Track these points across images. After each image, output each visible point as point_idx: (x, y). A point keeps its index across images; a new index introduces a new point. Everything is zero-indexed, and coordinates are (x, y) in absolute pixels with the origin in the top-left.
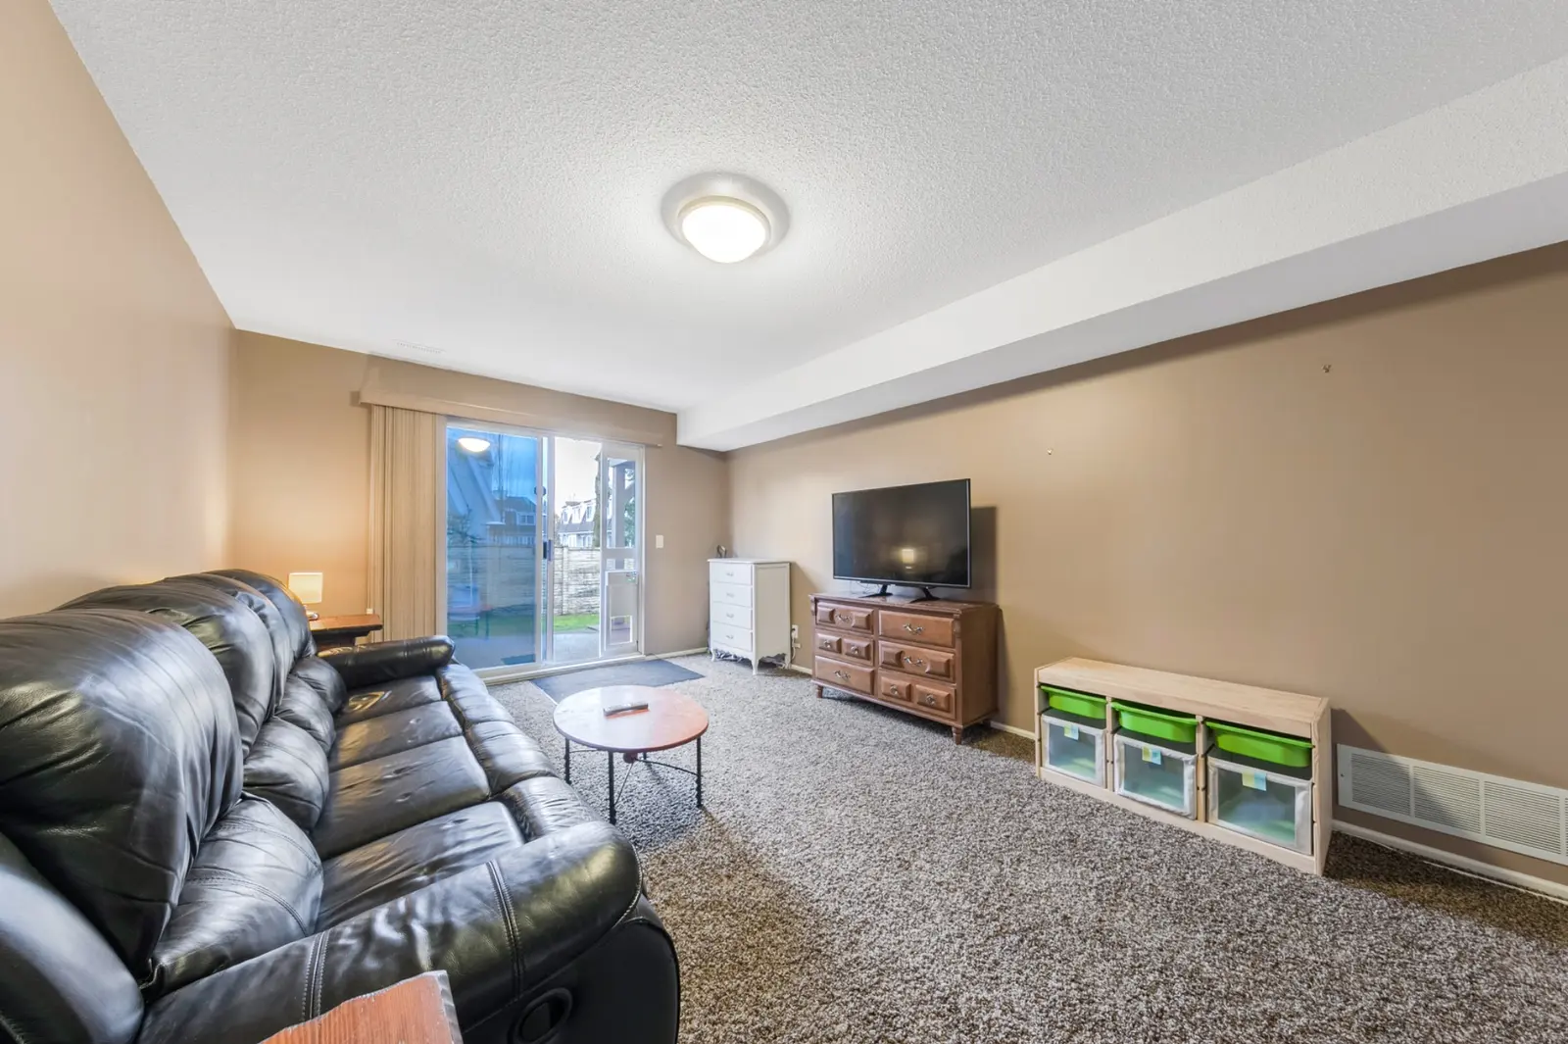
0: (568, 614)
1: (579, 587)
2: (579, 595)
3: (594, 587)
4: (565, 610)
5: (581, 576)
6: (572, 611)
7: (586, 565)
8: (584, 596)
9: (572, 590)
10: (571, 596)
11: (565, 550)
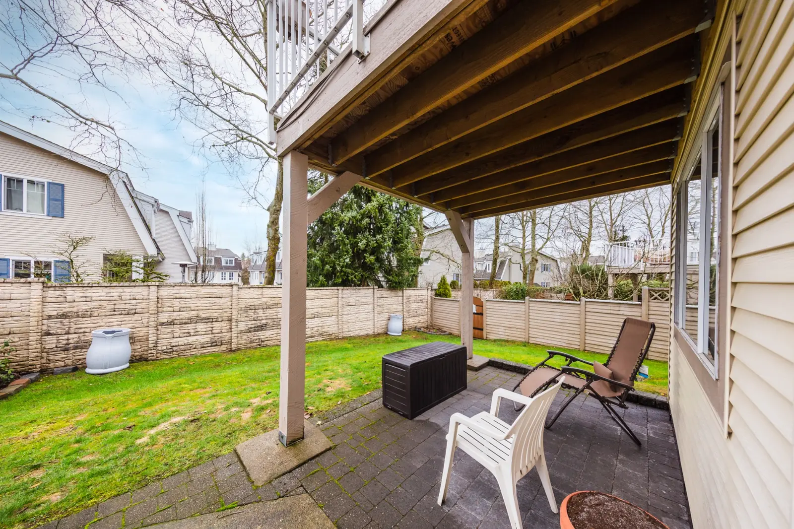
0: (239, 349)
1: (250, 323)
2: (249, 331)
3: (264, 321)
4: (234, 346)
5: (251, 313)
6: (241, 346)
7: (257, 302)
8: (255, 331)
9: (242, 326)
10: (241, 332)
11: (235, 288)
